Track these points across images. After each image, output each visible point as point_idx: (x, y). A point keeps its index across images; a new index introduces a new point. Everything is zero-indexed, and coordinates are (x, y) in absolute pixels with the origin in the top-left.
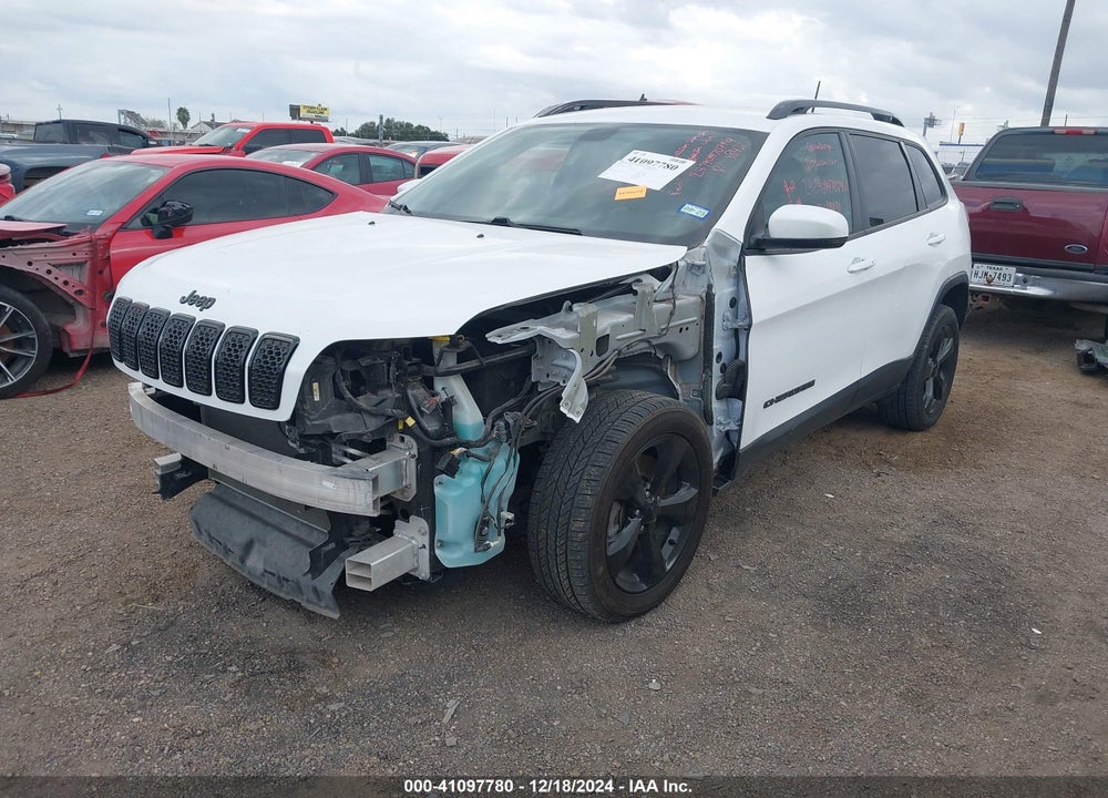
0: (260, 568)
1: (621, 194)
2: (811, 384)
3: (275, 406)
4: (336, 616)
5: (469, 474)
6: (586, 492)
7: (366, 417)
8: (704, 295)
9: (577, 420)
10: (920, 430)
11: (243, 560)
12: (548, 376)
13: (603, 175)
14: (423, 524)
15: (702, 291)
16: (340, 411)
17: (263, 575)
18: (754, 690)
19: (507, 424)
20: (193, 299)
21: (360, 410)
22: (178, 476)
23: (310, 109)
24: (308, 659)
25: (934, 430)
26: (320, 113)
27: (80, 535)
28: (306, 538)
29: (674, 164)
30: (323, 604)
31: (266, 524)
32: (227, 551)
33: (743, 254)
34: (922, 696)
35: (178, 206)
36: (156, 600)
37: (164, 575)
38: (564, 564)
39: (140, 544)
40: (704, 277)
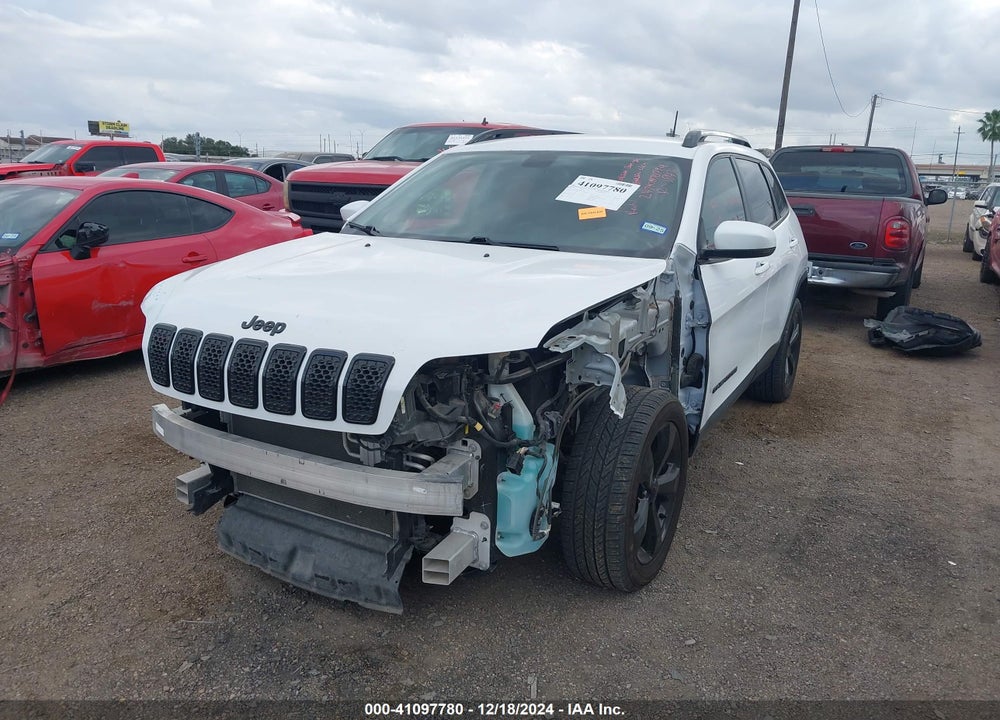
0: (308, 572)
1: (583, 215)
2: (735, 370)
3: (372, 420)
4: (399, 611)
5: (528, 471)
6: (621, 479)
7: (442, 425)
8: (673, 300)
9: (621, 416)
10: (781, 402)
11: (286, 568)
12: (580, 378)
13: (561, 197)
14: (485, 519)
15: (671, 296)
16: (418, 421)
17: (312, 579)
18: (769, 637)
19: (551, 422)
20: (257, 324)
21: (437, 419)
22: (210, 491)
23: (110, 125)
24: (376, 654)
25: (790, 401)
26: (120, 128)
27: (88, 556)
28: (353, 541)
29: (624, 187)
30: (384, 601)
31: (309, 531)
32: (266, 560)
33: (697, 264)
34: (898, 627)
35: (96, 227)
36: (203, 614)
37: (197, 589)
38: (602, 545)
39: (153, 560)
40: (672, 285)
